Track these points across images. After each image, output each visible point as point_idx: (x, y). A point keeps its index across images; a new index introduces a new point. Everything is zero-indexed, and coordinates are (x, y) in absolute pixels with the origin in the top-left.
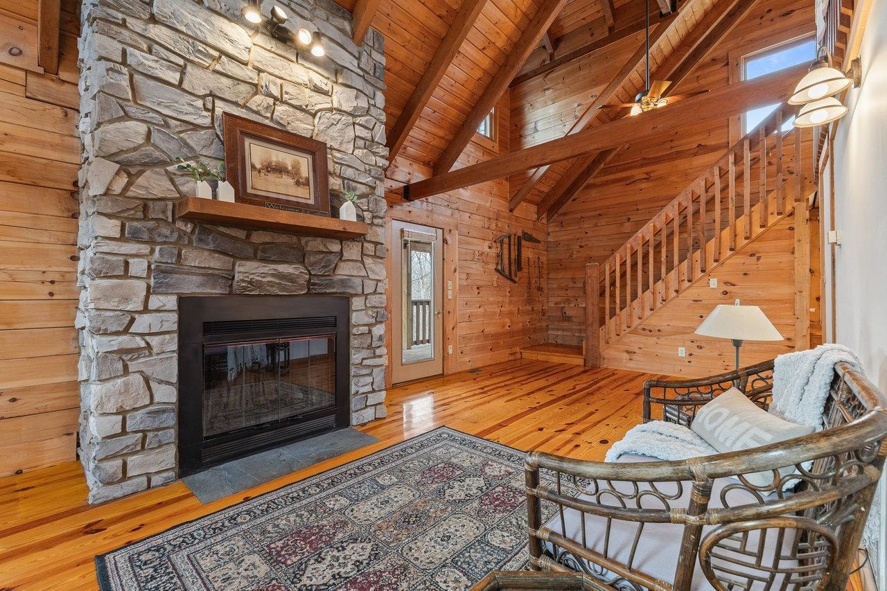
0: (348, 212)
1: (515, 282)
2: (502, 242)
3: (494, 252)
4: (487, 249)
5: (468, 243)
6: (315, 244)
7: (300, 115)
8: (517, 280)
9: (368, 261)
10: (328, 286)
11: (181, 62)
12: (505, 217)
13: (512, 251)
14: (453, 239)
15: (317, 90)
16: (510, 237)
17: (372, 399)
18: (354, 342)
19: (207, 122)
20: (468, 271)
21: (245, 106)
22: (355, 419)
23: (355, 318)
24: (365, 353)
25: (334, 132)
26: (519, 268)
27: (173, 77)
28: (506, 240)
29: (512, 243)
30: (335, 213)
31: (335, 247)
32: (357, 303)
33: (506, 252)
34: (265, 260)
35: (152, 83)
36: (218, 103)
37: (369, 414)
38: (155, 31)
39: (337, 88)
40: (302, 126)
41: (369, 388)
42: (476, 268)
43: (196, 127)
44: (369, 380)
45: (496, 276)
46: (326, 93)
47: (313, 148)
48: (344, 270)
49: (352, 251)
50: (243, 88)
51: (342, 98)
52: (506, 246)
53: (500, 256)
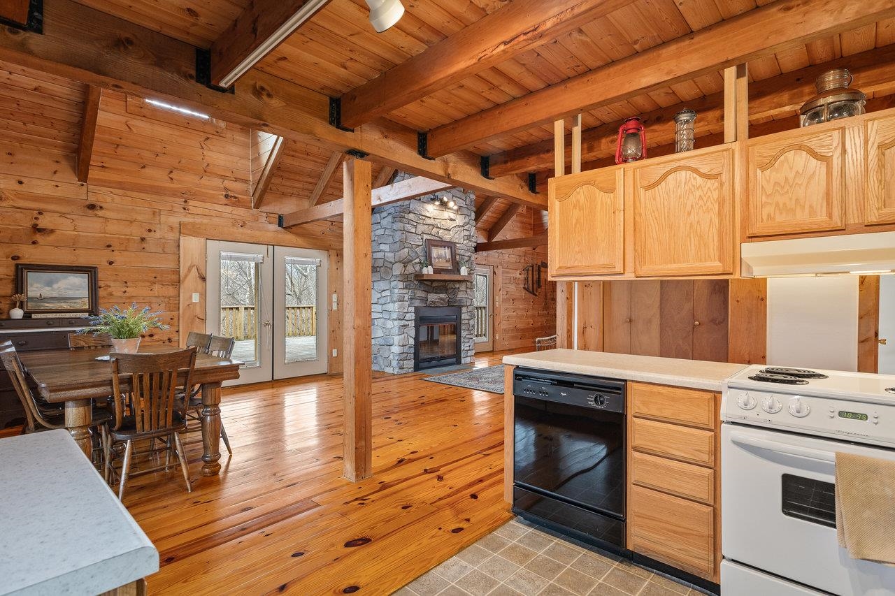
0: (464, 271)
1: (536, 295)
2: (528, 271)
3: (523, 276)
4: (518, 276)
5: (507, 273)
6: (451, 285)
7: (446, 232)
8: (537, 294)
9: (468, 290)
10: (455, 302)
11: (415, 224)
12: (529, 254)
13: (534, 275)
14: (499, 271)
15: (452, 220)
16: (533, 267)
17: (470, 353)
18: (463, 327)
19: (421, 243)
20: (508, 290)
21: (430, 234)
22: (463, 361)
23: (463, 316)
24: (467, 332)
25: (457, 236)
26: (539, 286)
27: (413, 230)
28: (531, 268)
29: (534, 270)
30: (459, 271)
31: (457, 286)
32: (464, 310)
33: (530, 276)
34: (436, 293)
35: (410, 234)
36: (424, 235)
37: (468, 360)
38: (411, 216)
39: (458, 216)
40: (447, 237)
41: (468, 348)
42: (512, 288)
43: (418, 246)
44: (468, 344)
45: (524, 292)
46: (454, 220)
47: (451, 245)
48: (461, 295)
49: (463, 287)
50: (431, 227)
51: (460, 220)
52: (530, 272)
53: (526, 279)
